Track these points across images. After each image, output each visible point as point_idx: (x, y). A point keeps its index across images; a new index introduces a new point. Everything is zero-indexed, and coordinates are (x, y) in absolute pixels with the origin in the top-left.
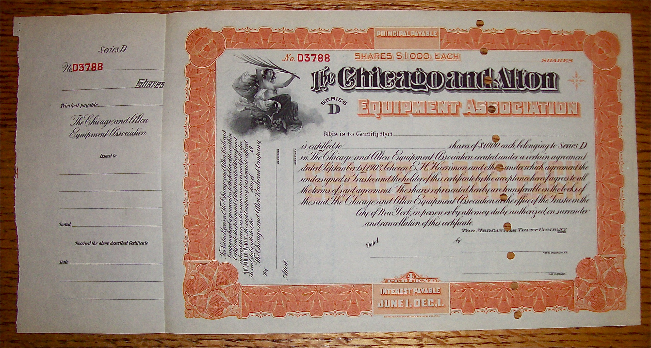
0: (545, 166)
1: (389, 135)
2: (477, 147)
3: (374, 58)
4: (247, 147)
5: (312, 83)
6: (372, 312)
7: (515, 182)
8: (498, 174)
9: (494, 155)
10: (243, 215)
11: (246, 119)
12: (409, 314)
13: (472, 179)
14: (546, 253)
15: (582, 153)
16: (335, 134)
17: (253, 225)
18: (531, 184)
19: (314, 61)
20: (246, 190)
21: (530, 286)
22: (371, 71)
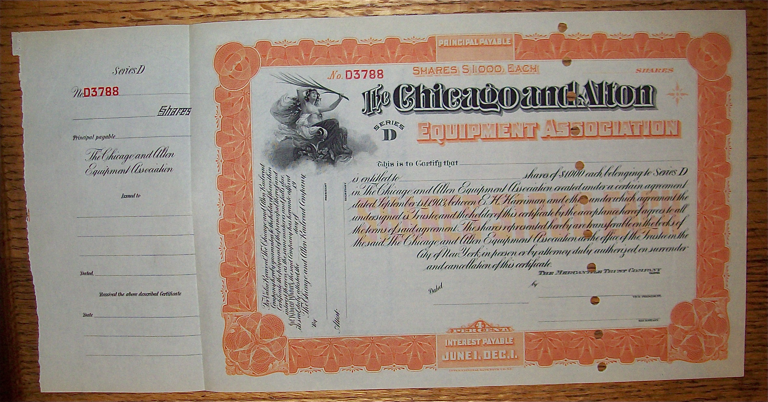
0: (637, 197)
1: (454, 164)
2: (557, 176)
3: (435, 72)
4: (289, 183)
5: (363, 104)
6: (436, 365)
7: (601, 216)
8: (582, 207)
9: (577, 184)
10: (288, 261)
11: (288, 150)
12: (478, 368)
13: (551, 214)
14: (636, 297)
15: (681, 180)
16: (391, 164)
17: (299, 272)
18: (620, 219)
19: (365, 77)
20: (290, 233)
21: (616, 335)
22: (432, 88)
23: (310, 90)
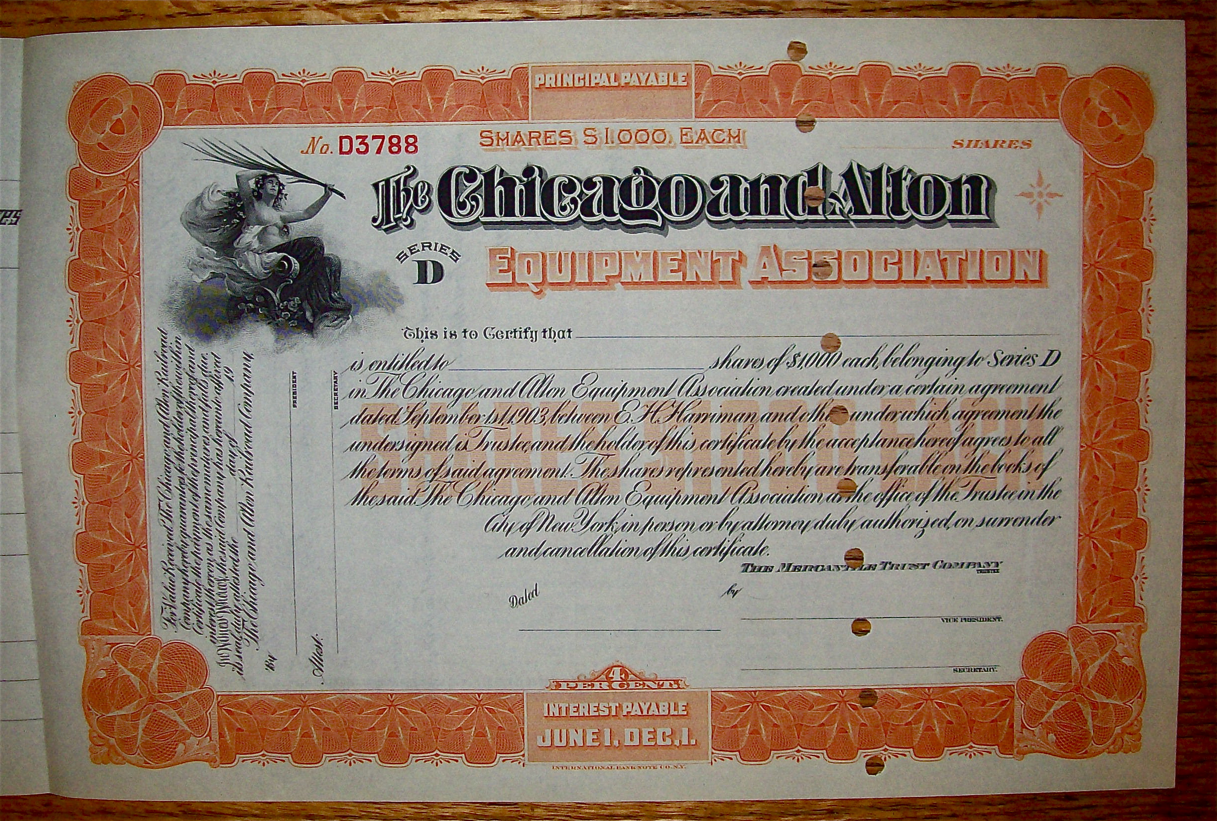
0: (951, 411)
1: (563, 337)
2: (783, 366)
3: (527, 143)
4: (217, 369)
5: (372, 206)
6: (523, 755)
7: (876, 450)
8: (835, 431)
9: (825, 383)
10: (214, 533)
11: (217, 300)
12: (612, 763)
13: (768, 444)
14: (948, 620)
15: (1046, 376)
16: (431, 333)
17: (237, 555)
18: (916, 456)
19: (379, 152)
20: (218, 473)
21: (906, 699)
22: (520, 175)
23: (265, 177)
